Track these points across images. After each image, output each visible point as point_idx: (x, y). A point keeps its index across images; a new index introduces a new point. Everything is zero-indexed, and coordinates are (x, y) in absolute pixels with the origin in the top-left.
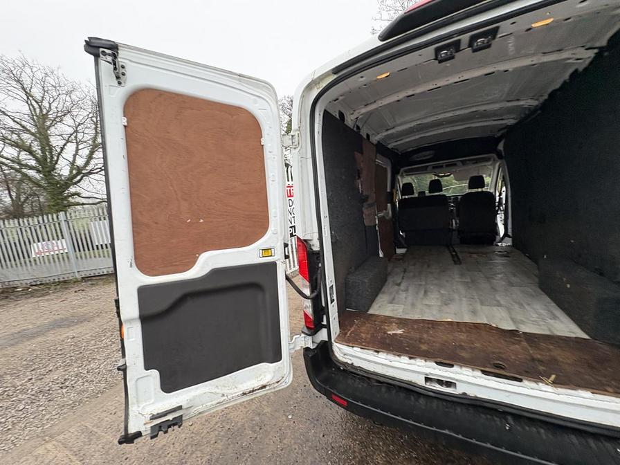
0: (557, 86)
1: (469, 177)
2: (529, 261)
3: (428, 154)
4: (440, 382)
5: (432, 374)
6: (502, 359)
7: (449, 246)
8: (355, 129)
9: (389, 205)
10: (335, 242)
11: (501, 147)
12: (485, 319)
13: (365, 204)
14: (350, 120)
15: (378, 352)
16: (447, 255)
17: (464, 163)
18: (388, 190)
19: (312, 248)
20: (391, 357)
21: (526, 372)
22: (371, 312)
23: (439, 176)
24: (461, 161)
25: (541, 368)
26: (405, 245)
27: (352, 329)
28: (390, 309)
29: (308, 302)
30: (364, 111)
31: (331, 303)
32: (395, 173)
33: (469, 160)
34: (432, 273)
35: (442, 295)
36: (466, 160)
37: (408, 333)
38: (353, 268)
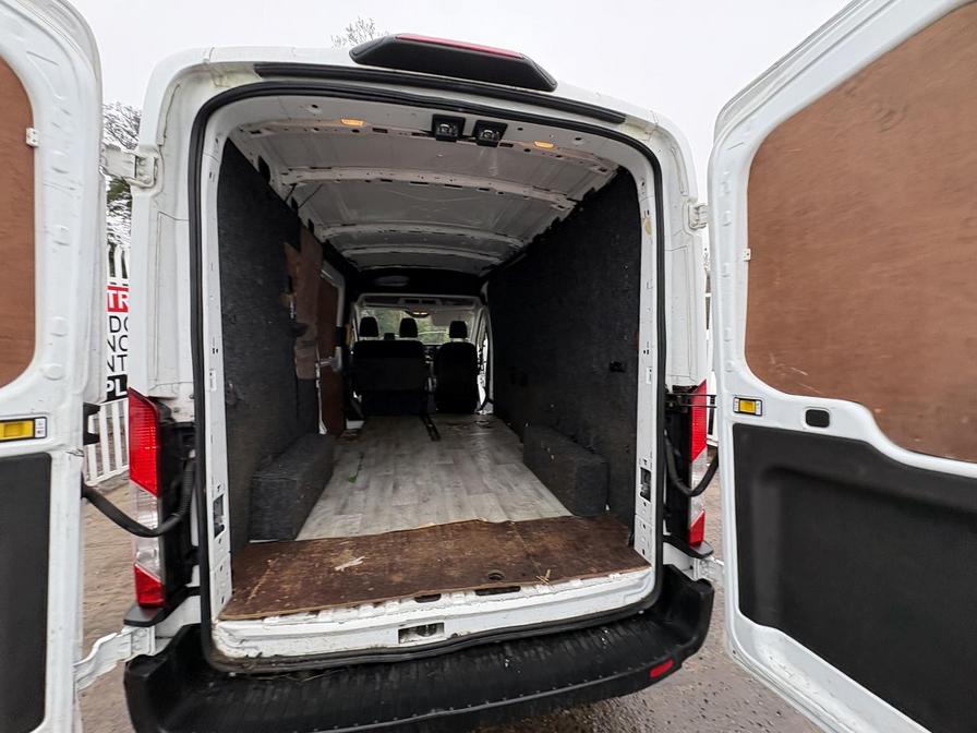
0: (541, 231)
1: (450, 323)
2: (510, 431)
3: (400, 281)
4: (421, 630)
5: (409, 621)
6: (496, 566)
7: (424, 416)
8: (289, 203)
9: (338, 349)
10: (235, 406)
11: (484, 289)
12: (474, 513)
13: (299, 339)
14: (280, 182)
15: (316, 612)
16: (422, 428)
17: (444, 301)
18: (339, 325)
19: (174, 416)
20: (342, 614)
21: (524, 575)
22: (303, 536)
23: (412, 315)
24: (441, 298)
25: (537, 564)
26: (362, 416)
27: (263, 580)
28: (338, 524)
29: (152, 543)
30: (308, 176)
31: (216, 535)
32: (350, 299)
33: (451, 300)
34: (401, 456)
35: (419, 488)
36: (446, 299)
37: (370, 560)
38: (270, 457)
